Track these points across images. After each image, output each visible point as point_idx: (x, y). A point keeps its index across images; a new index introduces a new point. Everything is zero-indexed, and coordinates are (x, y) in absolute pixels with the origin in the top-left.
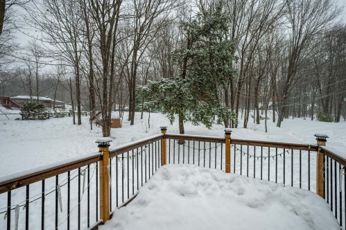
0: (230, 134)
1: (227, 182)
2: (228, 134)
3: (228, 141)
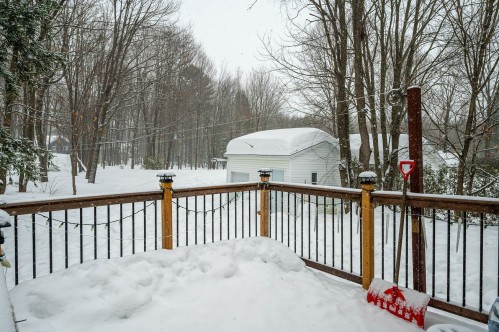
0: (171, 181)
1: (182, 260)
2: (167, 180)
3: (166, 193)
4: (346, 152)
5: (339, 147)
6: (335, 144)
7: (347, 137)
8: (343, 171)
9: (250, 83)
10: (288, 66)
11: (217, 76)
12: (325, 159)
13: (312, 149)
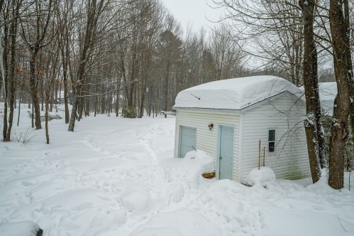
4: (313, 103)
5: (304, 98)
6: (299, 95)
7: (316, 86)
8: (309, 129)
9: (212, 40)
10: (243, 11)
11: (183, 37)
12: (287, 113)
13: (268, 101)
